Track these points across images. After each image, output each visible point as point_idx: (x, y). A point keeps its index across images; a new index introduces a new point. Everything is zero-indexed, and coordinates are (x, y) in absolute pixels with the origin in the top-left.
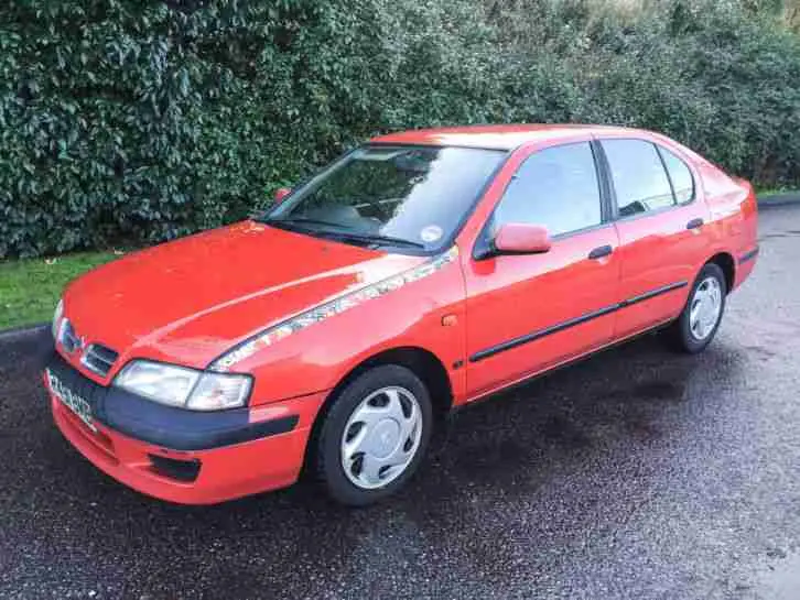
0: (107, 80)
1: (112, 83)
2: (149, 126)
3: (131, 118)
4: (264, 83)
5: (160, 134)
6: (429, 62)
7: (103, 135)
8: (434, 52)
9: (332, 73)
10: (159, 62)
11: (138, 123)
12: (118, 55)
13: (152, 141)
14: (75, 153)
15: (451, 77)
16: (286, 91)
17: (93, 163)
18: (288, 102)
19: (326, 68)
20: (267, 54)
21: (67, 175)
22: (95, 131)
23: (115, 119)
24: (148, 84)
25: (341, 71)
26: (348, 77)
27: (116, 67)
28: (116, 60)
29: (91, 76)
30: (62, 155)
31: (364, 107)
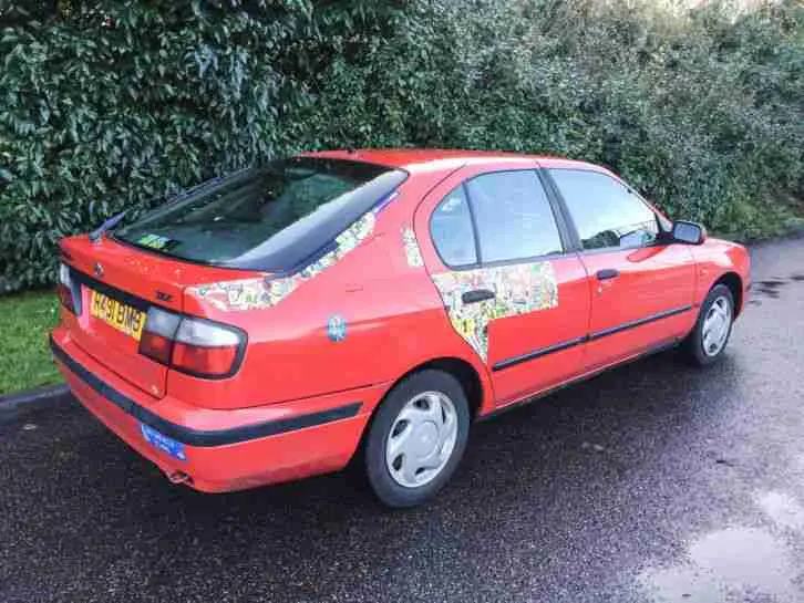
0: (183, 93)
1: (188, 96)
2: (227, 144)
3: (208, 134)
4: (335, 97)
5: (237, 153)
6: (502, 77)
7: (178, 152)
8: (509, 67)
9: (408, 87)
10: (240, 75)
11: (215, 140)
12: (197, 67)
13: (229, 159)
14: (148, 171)
15: (527, 93)
16: (358, 107)
17: (168, 183)
18: (360, 118)
19: (402, 83)
20: (338, 66)
21: (140, 196)
22: (169, 148)
23: (190, 136)
24: (227, 97)
25: (416, 86)
26: (423, 93)
27: (194, 80)
28: (195, 71)
29: (169, 88)
30: (134, 174)
31: (439, 124)
